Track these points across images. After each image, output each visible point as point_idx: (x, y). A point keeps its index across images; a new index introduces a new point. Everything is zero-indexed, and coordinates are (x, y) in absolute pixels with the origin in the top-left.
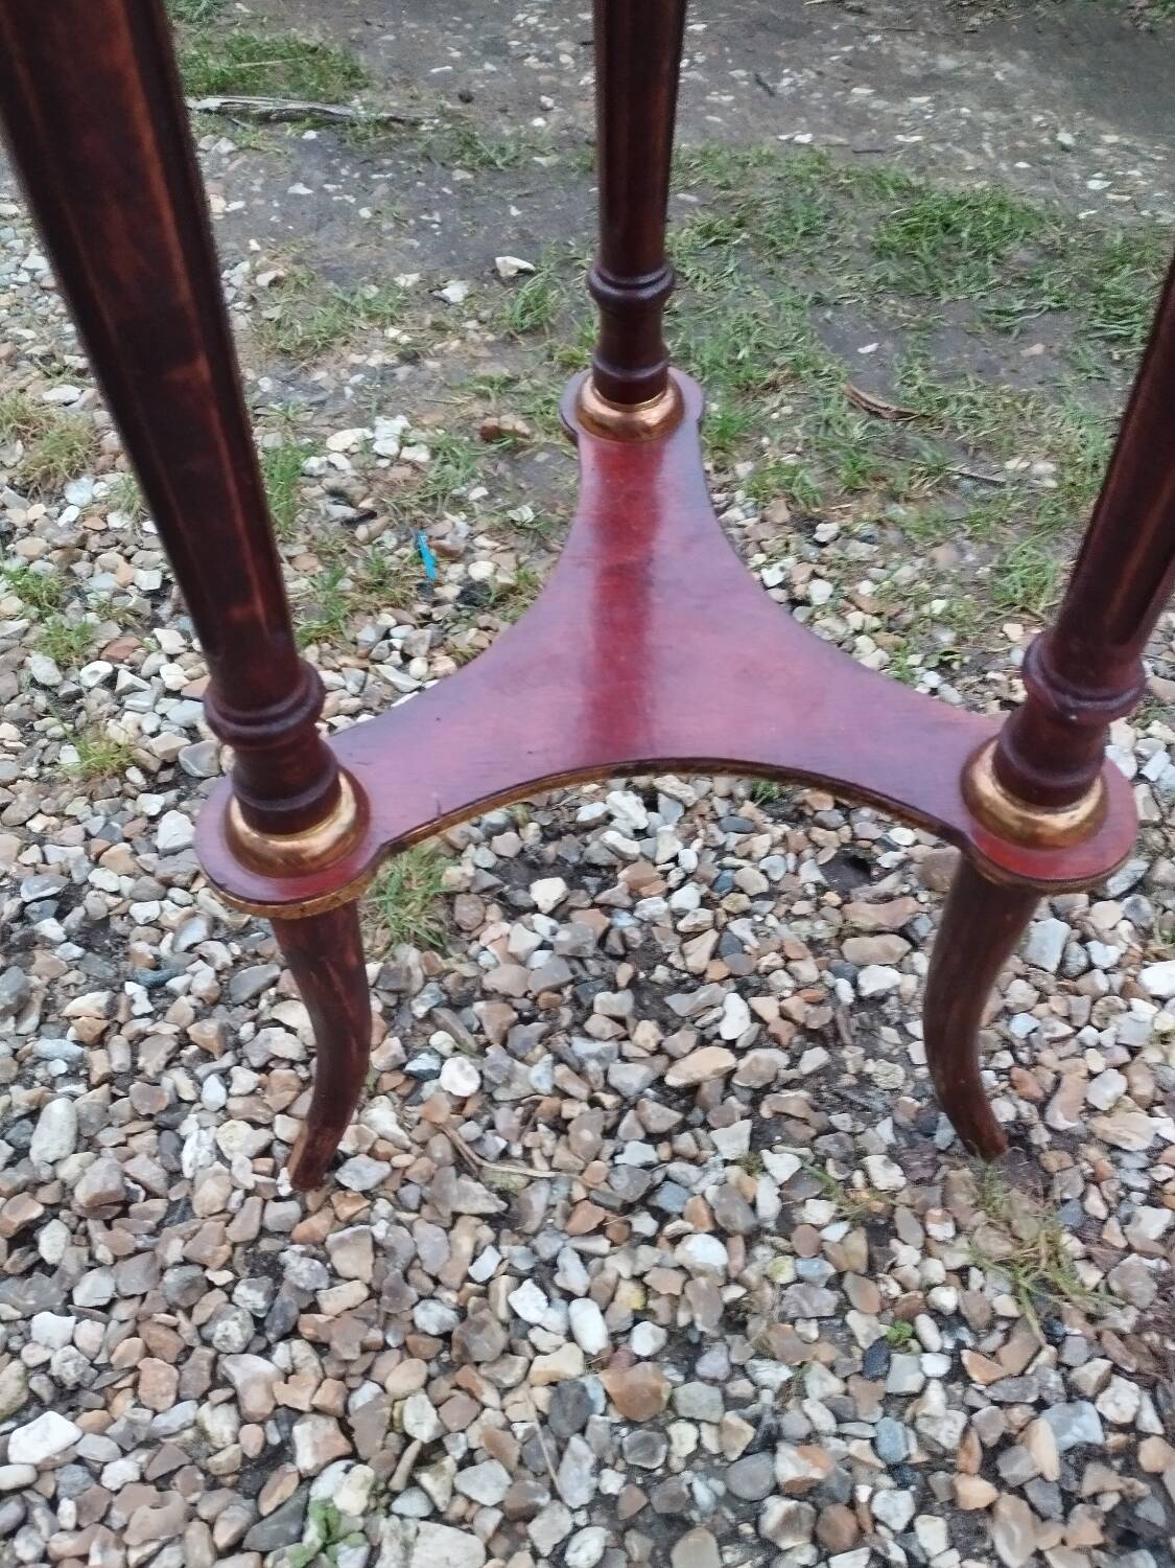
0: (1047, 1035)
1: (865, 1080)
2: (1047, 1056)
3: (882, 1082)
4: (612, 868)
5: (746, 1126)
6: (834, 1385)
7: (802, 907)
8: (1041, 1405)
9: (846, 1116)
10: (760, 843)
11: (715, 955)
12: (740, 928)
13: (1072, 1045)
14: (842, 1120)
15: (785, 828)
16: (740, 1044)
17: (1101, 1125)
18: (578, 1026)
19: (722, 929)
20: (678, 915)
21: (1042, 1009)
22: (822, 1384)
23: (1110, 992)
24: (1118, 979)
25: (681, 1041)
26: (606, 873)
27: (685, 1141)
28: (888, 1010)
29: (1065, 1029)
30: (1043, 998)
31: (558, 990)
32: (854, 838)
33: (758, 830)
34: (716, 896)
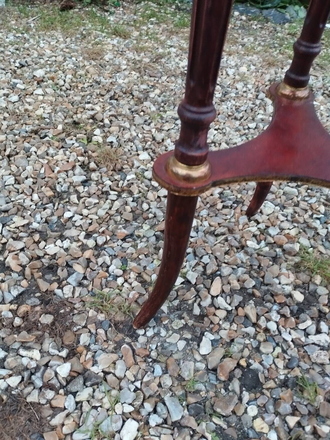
0: (149, 373)
1: (181, 318)
2: (143, 366)
3: (177, 321)
4: (298, 318)
5: (193, 282)
6: (129, 251)
7: (246, 352)
8: (85, 278)
9: (176, 305)
10: (281, 364)
11: (246, 317)
12: (251, 330)
13: (140, 377)
14: (176, 303)
15: (282, 377)
16: (215, 298)
17: (114, 356)
18: (249, 273)
19: (255, 325)
20: (268, 320)
21: (157, 381)
22: (131, 250)
23: (142, 405)
24: (144, 413)
25: (227, 289)
26: (296, 315)
27: (200, 268)
28: (195, 343)
29: (146, 379)
30: (160, 385)
31: (263, 277)
32: (263, 394)
33: (286, 367)
34: (268, 334)
